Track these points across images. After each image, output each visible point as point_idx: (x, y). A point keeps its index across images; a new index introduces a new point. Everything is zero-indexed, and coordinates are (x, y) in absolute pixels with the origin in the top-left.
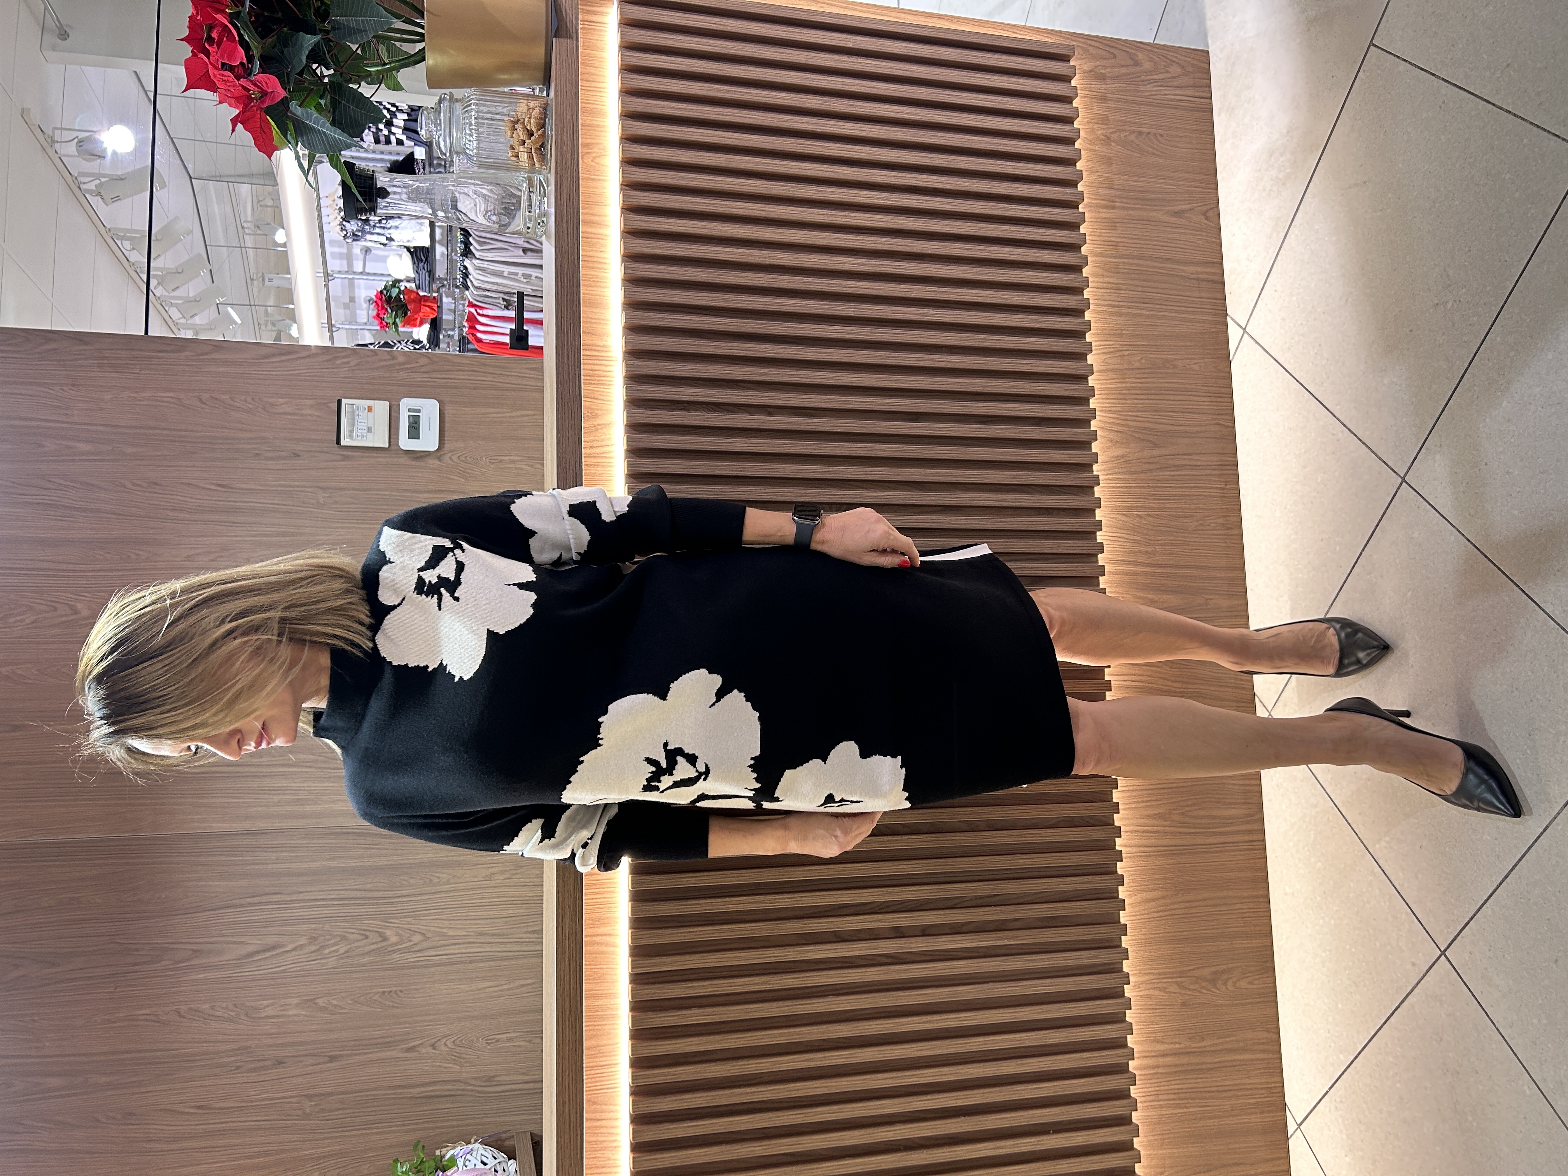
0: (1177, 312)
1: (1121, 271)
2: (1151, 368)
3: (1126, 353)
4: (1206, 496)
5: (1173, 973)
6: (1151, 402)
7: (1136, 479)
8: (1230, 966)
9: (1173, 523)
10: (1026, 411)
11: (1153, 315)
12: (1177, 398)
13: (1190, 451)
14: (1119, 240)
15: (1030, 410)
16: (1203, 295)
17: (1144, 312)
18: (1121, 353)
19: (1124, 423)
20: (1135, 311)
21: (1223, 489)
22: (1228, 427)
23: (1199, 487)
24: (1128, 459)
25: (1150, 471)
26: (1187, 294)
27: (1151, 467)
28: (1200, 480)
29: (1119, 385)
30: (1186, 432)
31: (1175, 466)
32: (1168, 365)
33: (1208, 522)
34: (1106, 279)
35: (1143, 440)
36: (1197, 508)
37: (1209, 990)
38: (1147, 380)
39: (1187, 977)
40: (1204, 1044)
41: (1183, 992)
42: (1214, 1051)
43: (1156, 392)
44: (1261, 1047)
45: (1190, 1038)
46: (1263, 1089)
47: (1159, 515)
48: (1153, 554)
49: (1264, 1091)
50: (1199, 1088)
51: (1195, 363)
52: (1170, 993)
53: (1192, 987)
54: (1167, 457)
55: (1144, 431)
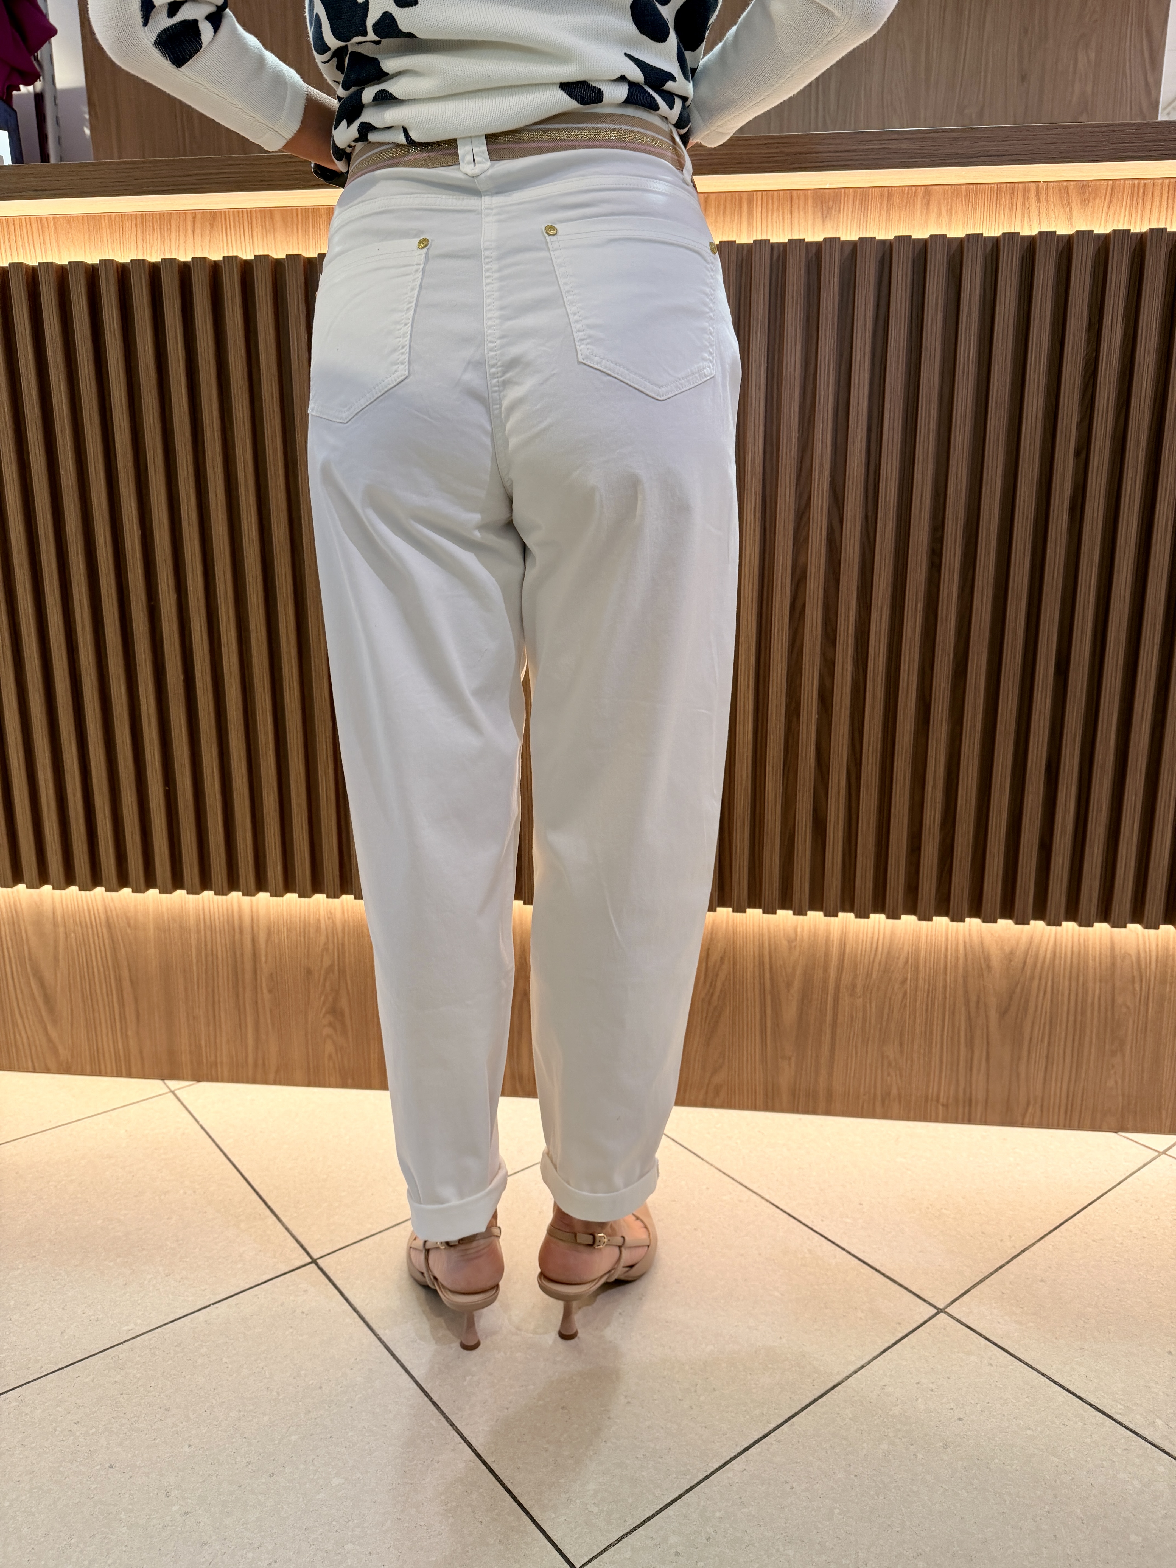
2: (1113, 1019)
3: (1137, 987)
4: (929, 1074)
5: (344, 962)
6: (1065, 1015)
7: (956, 981)
8: (350, 1033)
9: (893, 1026)
12: (1069, 1051)
13: (991, 1061)
18: (1137, 979)
19: (1037, 974)
21: (938, 1100)
22: (1024, 1116)
23: (941, 1069)
24: (985, 973)
25: (967, 1003)
27: (973, 1004)
28: (952, 1070)
29: (1091, 971)
30: (1019, 1059)
31: (972, 1038)
32: (1117, 1043)
33: (893, 1074)
35: (1011, 998)
36: (912, 1061)
37: (324, 1003)
38: (1096, 1013)
39: (339, 978)
40: (265, 991)
41: (323, 972)
42: (256, 1002)
43: (1078, 1026)
44: (260, 1061)
45: (271, 974)
46: (216, 1056)
47: (905, 1005)
48: (852, 994)
49: (213, 1058)
50: (218, 977)
51: (1116, 1082)
52: (322, 955)
53: (328, 984)
54: (985, 1028)
55: (1023, 1000)
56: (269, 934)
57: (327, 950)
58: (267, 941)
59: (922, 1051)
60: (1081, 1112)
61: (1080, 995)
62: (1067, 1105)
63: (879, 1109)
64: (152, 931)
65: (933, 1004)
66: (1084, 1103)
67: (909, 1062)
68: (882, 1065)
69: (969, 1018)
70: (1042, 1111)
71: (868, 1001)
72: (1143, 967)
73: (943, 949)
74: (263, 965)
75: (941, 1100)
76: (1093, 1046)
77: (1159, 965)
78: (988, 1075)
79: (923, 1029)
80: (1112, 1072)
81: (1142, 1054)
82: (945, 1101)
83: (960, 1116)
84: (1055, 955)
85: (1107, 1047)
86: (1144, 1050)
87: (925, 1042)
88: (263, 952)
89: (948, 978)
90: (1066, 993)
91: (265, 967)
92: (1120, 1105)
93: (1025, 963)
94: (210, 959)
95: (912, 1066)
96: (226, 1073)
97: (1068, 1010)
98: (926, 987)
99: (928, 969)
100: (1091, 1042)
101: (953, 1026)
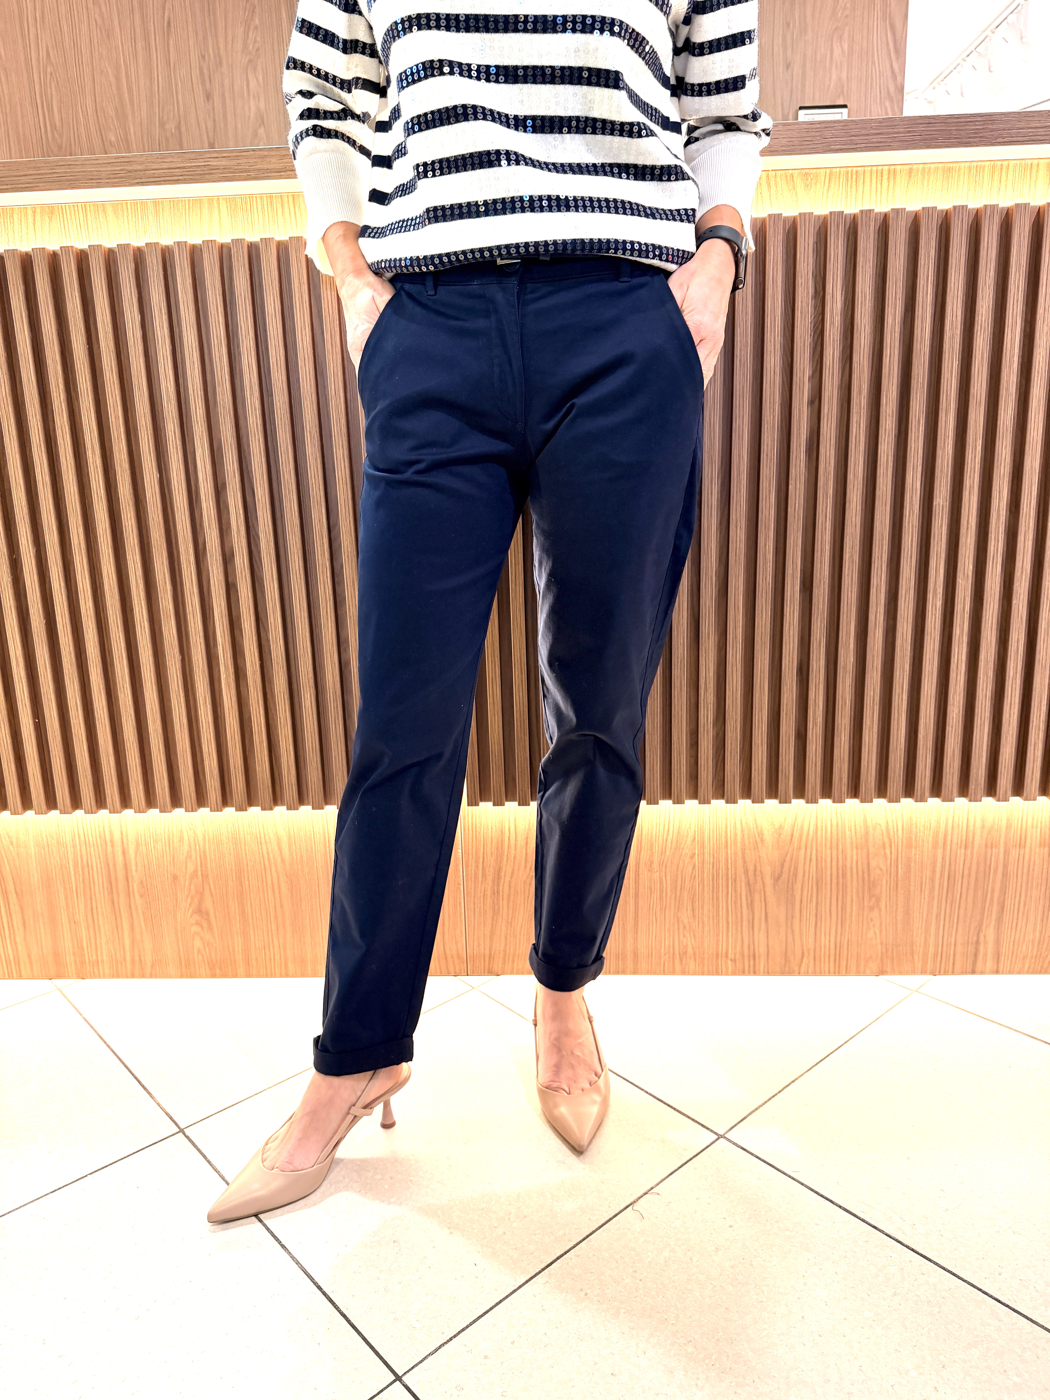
0: (938, 915)
1: (989, 850)
2: (869, 879)
3: (888, 851)
4: (718, 935)
5: (206, 867)
6: (829, 879)
7: (736, 854)
8: (215, 930)
9: (685, 894)
10: (814, 718)
11: (933, 886)
12: (834, 908)
13: (769, 920)
14: (1027, 849)
15: (815, 723)
16: (959, 948)
17: (938, 875)
18: (887, 845)
19: (803, 843)
20: (939, 864)
21: (727, 956)
22: (800, 966)
23: (728, 928)
24: (760, 845)
25: (746, 872)
26: (960, 929)
27: (751, 873)
28: (737, 929)
29: (848, 841)
30: (793, 917)
31: (752, 901)
32: (873, 900)
33: (688, 935)
34: (978, 831)
35: (782, 866)
36: (703, 923)
37: (190, 905)
38: (855, 876)
39: (203, 882)
40: (137, 896)
41: (187, 877)
42: (130, 907)
43: (840, 887)
44: (137, 958)
45: (142, 881)
46: (97, 956)
47: (695, 877)
48: (650, 870)
49: (94, 957)
50: (94, 887)
51: (875, 933)
52: (186, 862)
53: (192, 887)
54: (763, 894)
55: (793, 867)
56: (138, 845)
57: (190, 857)
58: (136, 853)
59: (711, 915)
60: (847, 960)
61: (840, 861)
62: (835, 955)
63: (678, 967)
64: (32, 848)
65: (718, 875)
66: (850, 953)
67: (701, 925)
68: (679, 929)
69: (748, 884)
70: (815, 960)
71: (664, 875)
72: (892, 834)
73: (724, 828)
74: (134, 873)
75: (730, 956)
76: (854, 904)
77: (905, 832)
78: (767, 932)
79: (711, 896)
80: (871, 925)
81: (895, 909)
82: (733, 956)
83: (747, 968)
84: (817, 828)
85: (866, 904)
86: (897, 905)
87: (713, 907)
88: (133, 862)
89: (729, 851)
90: (829, 860)
91: (136, 875)
92: (880, 952)
93: (792, 835)
94: (86, 870)
95: (703, 928)
96: (107, 971)
97: (831, 874)
98: (711, 860)
99: (712, 845)
100: (852, 901)
101: (736, 891)
